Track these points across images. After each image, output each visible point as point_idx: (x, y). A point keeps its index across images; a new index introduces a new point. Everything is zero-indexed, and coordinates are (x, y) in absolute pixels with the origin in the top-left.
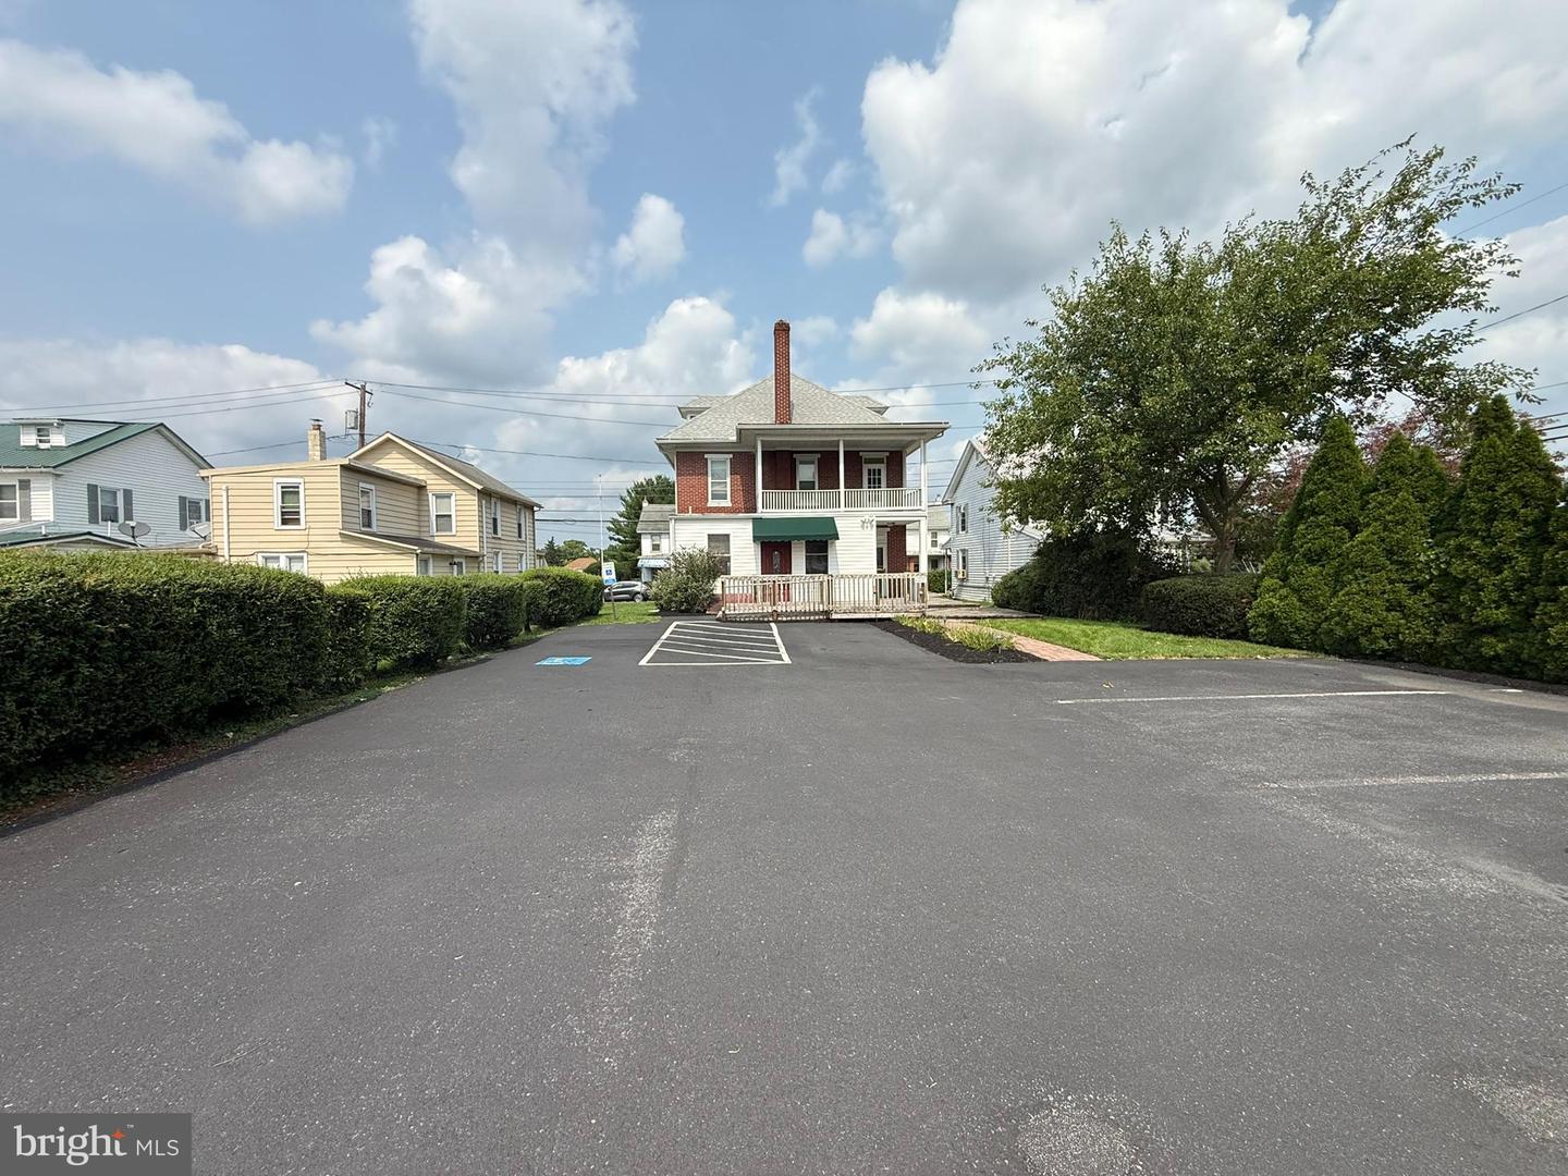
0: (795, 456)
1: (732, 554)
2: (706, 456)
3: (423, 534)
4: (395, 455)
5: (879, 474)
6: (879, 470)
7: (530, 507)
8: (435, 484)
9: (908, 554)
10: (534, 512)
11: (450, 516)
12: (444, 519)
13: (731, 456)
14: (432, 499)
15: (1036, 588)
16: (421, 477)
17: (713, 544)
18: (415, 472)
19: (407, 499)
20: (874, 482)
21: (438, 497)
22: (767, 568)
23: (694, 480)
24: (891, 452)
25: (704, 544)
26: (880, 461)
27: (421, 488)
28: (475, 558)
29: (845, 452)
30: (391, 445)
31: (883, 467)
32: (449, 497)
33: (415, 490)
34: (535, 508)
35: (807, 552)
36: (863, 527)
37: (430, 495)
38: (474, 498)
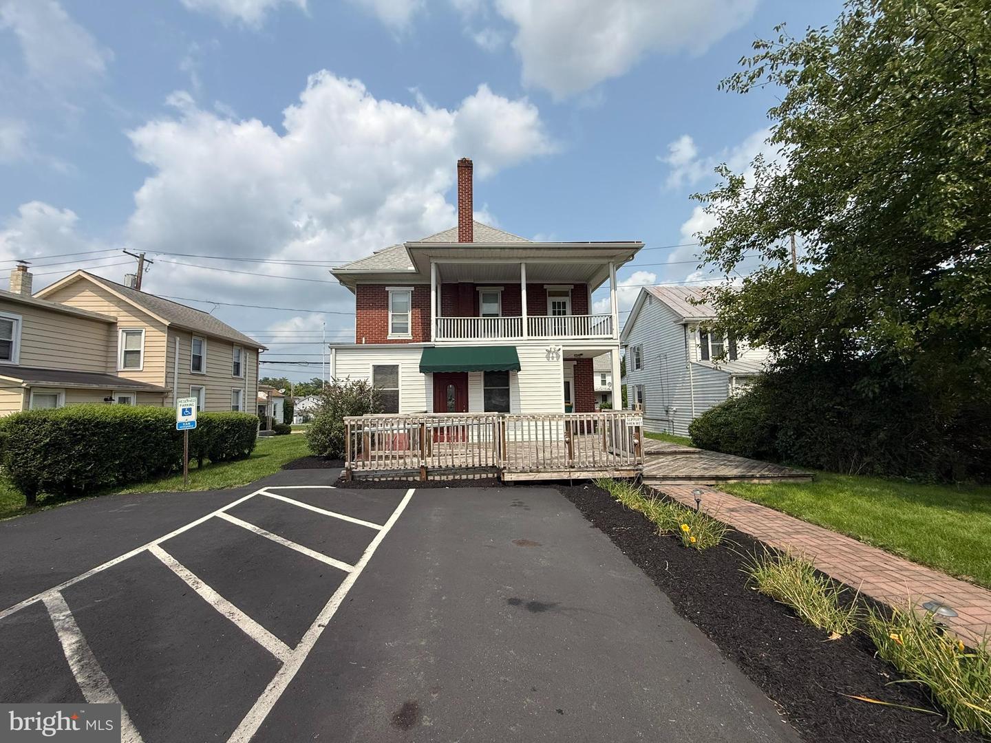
0: (478, 288)
1: (400, 388)
2: (387, 289)
3: (109, 370)
4: (88, 293)
5: (564, 307)
6: (564, 304)
7: (254, 349)
8: (125, 321)
9: (595, 390)
10: (258, 353)
11: (139, 352)
12: (132, 356)
13: (413, 289)
14: (121, 336)
15: (762, 428)
16: (113, 314)
17: (379, 377)
18: (106, 309)
19: (96, 335)
20: (559, 310)
21: (129, 333)
22: (440, 404)
23: (374, 313)
24: (575, 285)
25: (368, 377)
26: (564, 294)
27: (110, 325)
28: (159, 394)
29: (528, 285)
30: (84, 284)
31: (568, 300)
32: (140, 333)
33: (105, 327)
34: (260, 350)
35: (485, 386)
36: (548, 357)
37: (120, 331)
38: (163, 334)
